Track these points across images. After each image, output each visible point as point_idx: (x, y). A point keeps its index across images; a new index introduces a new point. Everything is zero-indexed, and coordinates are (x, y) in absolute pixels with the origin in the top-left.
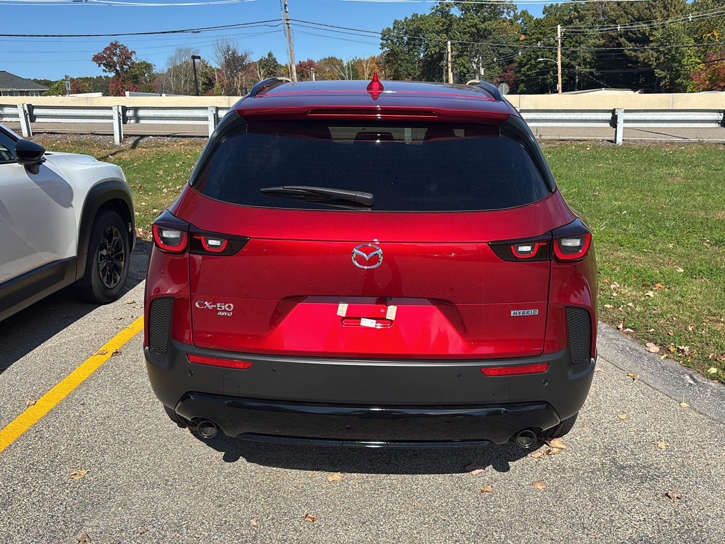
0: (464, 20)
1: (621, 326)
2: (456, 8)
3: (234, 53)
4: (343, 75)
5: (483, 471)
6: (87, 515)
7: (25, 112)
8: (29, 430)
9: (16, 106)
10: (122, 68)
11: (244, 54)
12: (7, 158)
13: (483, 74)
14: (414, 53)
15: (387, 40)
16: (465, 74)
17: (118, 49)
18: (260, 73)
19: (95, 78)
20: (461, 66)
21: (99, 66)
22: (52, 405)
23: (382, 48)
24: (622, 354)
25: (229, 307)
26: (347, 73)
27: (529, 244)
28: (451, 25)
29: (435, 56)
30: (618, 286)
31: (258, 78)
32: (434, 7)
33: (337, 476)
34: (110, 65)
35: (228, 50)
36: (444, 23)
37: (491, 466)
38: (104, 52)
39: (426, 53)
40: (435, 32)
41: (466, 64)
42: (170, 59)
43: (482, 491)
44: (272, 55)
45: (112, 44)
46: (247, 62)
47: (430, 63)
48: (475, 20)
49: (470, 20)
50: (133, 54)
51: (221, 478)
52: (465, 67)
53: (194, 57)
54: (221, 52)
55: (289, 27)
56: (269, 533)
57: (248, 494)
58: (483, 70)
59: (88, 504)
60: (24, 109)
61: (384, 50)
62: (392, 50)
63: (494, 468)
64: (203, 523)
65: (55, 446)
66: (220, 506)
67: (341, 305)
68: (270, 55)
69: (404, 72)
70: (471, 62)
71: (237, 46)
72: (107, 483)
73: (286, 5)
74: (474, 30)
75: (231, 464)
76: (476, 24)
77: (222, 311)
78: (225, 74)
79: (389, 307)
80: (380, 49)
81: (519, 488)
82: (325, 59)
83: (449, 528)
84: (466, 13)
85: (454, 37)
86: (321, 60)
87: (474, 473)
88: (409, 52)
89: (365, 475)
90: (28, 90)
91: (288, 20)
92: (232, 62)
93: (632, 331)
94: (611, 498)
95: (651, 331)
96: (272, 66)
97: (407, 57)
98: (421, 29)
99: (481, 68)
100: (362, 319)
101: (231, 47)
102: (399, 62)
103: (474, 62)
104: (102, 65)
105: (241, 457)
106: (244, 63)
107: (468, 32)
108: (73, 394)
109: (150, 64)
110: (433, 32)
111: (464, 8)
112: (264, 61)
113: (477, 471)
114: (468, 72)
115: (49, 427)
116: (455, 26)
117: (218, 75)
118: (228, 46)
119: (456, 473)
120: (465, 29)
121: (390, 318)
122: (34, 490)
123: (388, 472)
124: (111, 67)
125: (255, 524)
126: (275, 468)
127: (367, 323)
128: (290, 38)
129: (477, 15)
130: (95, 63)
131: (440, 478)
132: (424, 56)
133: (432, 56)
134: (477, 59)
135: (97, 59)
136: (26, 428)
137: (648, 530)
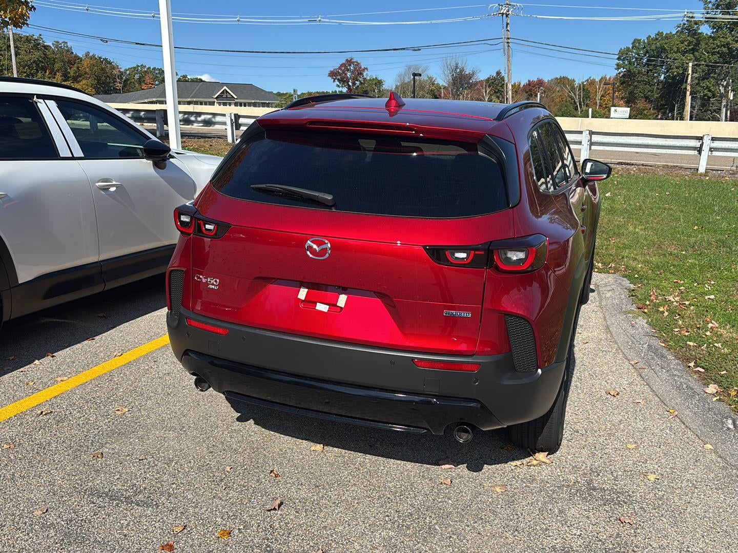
0: (714, 39)
1: (692, 364)
2: (706, 26)
3: (461, 71)
4: (573, 95)
5: (453, 467)
6: (111, 440)
7: (232, 120)
8: (105, 374)
9: (224, 115)
10: (354, 84)
11: (471, 73)
12: (141, 155)
13: (731, 98)
14: (653, 75)
15: (623, 60)
16: (709, 98)
17: (352, 65)
18: (486, 92)
19: (331, 92)
20: (705, 89)
21: (334, 81)
22: (132, 359)
23: (617, 69)
24: (676, 391)
25: (216, 281)
26: (577, 93)
27: (465, 251)
28: (699, 44)
29: (678, 78)
30: (717, 325)
31: (483, 97)
32: (681, 24)
33: (319, 447)
34: (343, 81)
35: (457, 67)
36: (690, 43)
37: (465, 465)
38: (340, 68)
39: (668, 74)
40: (679, 52)
41: (712, 87)
42: (400, 76)
43: (441, 483)
44: (501, 73)
45: (347, 60)
46: (474, 80)
47: (670, 85)
48: (727, 38)
49: (722, 39)
50: (366, 70)
51: (226, 432)
52: (710, 91)
53: (415, 75)
54: (449, 70)
55: (509, 46)
56: (236, 478)
57: (239, 448)
58: (732, 94)
59: (116, 433)
60: (231, 118)
61: (620, 70)
62: (629, 71)
63: (467, 467)
64: (190, 462)
65: (117, 388)
66: (212, 452)
67: (302, 290)
68: (498, 73)
69: (640, 94)
70: (719, 85)
71: (465, 64)
72: (139, 420)
73: (507, 24)
74: (725, 50)
75: (240, 423)
76: (728, 44)
77: (211, 284)
78: (450, 92)
79: (341, 296)
80: (616, 69)
81: (479, 487)
82: (557, 79)
83: (388, 505)
84: (717, 31)
85: (701, 57)
86: (552, 80)
87: (443, 467)
88: (648, 73)
89: (344, 451)
90: (269, 102)
91: (508, 38)
92: (459, 80)
93: (703, 370)
94: (561, 512)
95: (722, 373)
96: (500, 85)
97: (645, 78)
98: (665, 49)
99: (730, 91)
100: (318, 303)
101: (460, 65)
102: (635, 84)
103: (723, 85)
104: (336, 80)
105: (252, 420)
106: (471, 81)
107: (718, 53)
108: (152, 352)
109: (381, 80)
110: (678, 51)
111: (715, 26)
112: (492, 80)
113: (447, 466)
114: (714, 96)
115: (120, 374)
116: (703, 45)
117: (444, 93)
118: (457, 64)
119: (427, 464)
120: (714, 49)
121: (340, 306)
122: (84, 416)
123: (365, 452)
124: (344, 82)
125: (229, 470)
126: (273, 433)
127: (322, 307)
128: (509, 57)
129: (731, 33)
130: (330, 78)
131: (409, 465)
132: (665, 78)
133: (674, 78)
134: (726, 82)
135: (333, 74)
136: (105, 371)
137: (576, 544)
